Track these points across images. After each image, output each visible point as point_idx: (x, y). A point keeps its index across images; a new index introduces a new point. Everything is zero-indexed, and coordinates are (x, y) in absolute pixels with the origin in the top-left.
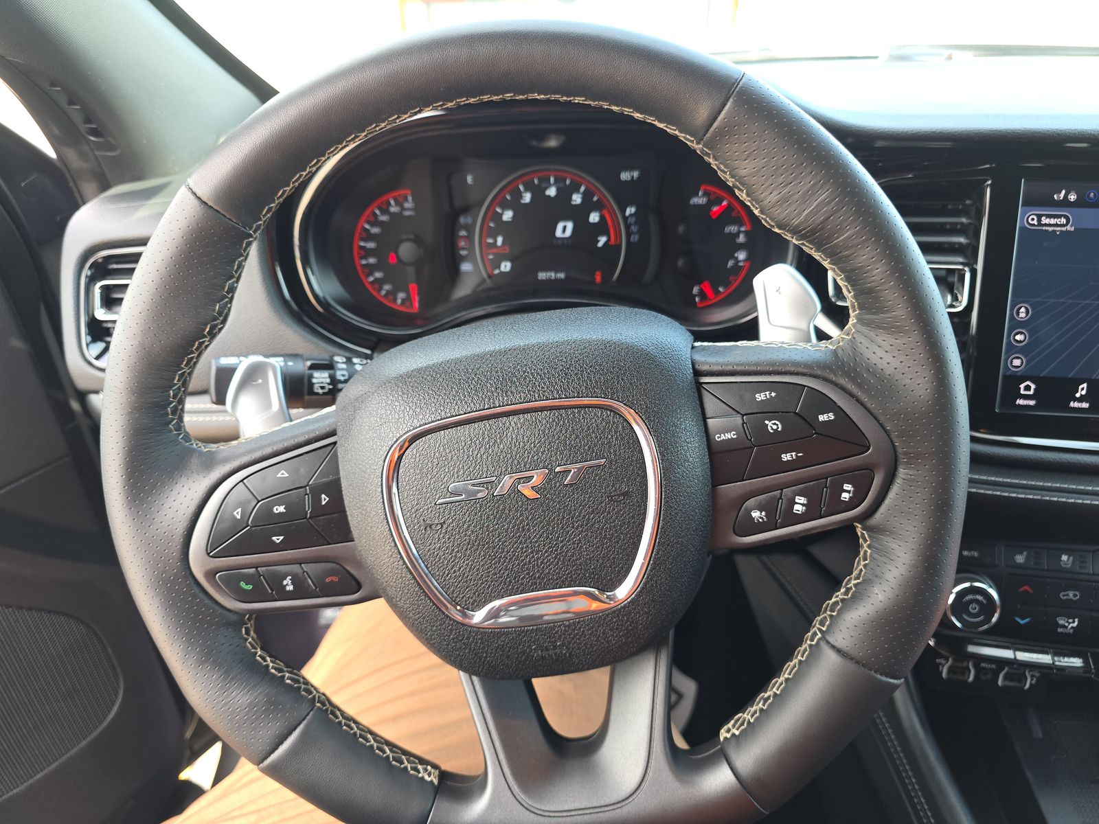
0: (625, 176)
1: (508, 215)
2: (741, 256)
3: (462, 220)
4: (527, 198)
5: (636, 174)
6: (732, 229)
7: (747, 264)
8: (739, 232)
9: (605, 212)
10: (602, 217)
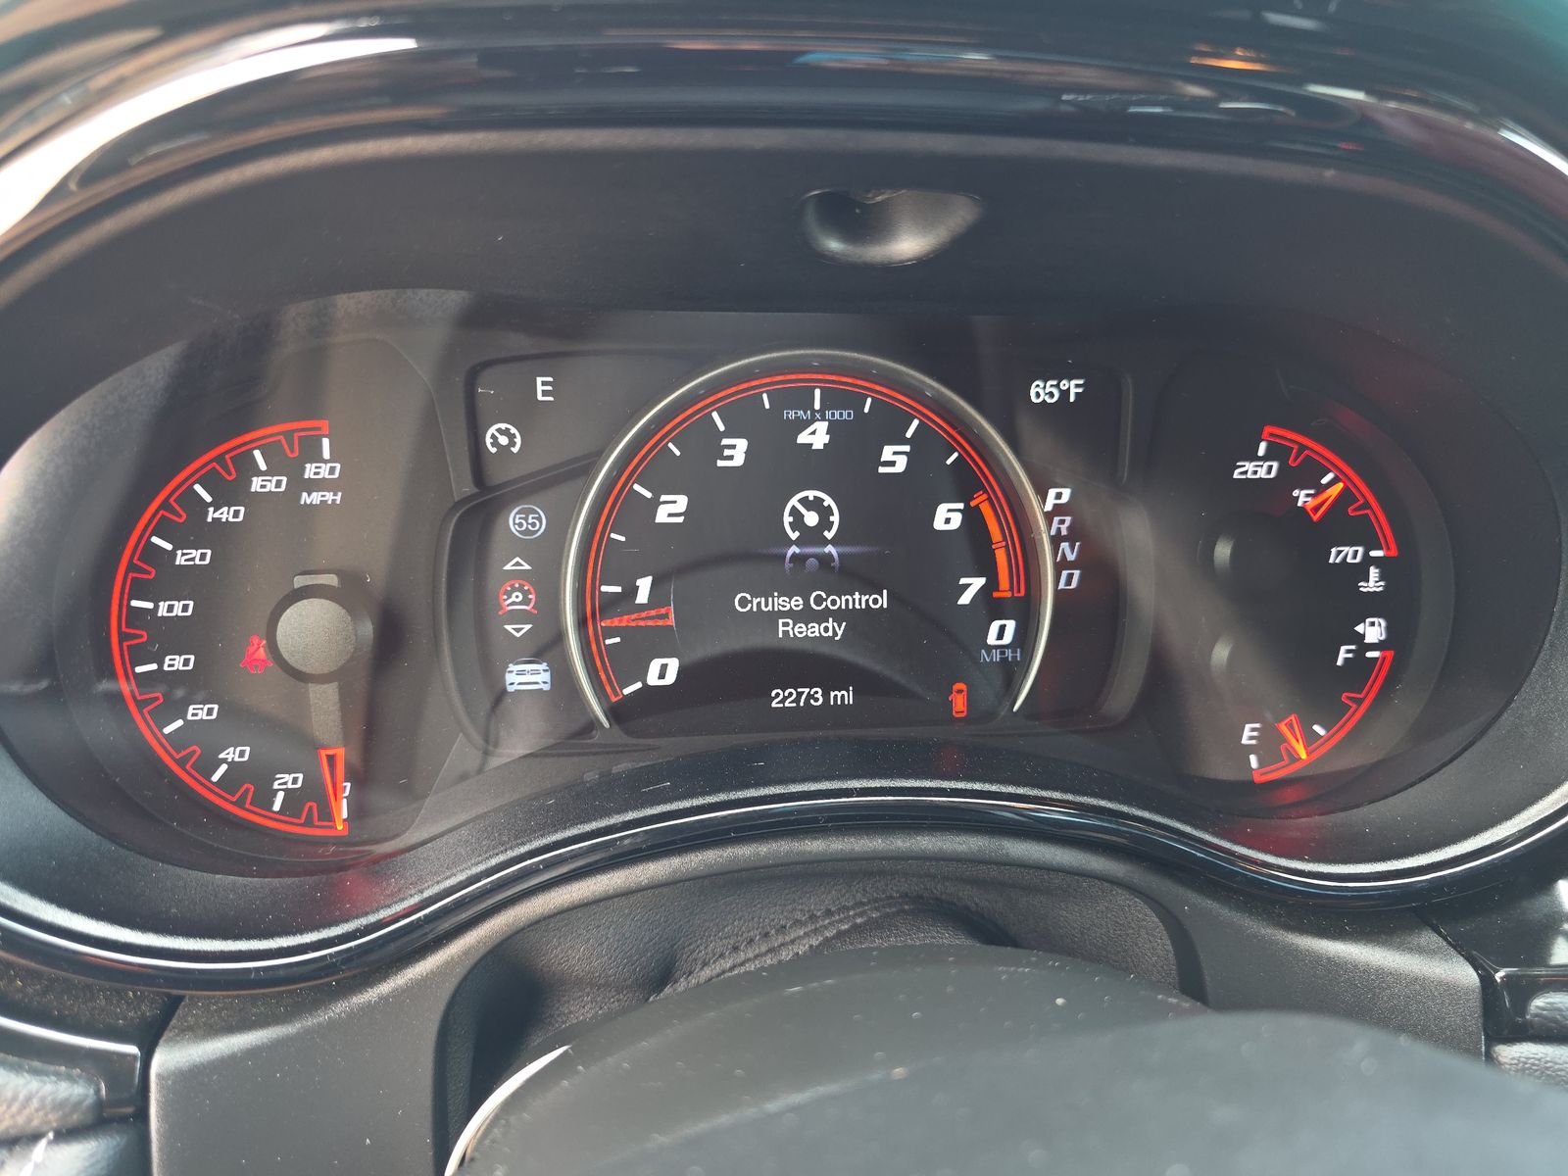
0: (1041, 392)
1: (672, 509)
2: (1373, 631)
3: (515, 521)
4: (737, 452)
5: (1074, 387)
6: (1350, 554)
7: (1390, 654)
8: (1368, 561)
9: (979, 500)
10: (971, 516)
